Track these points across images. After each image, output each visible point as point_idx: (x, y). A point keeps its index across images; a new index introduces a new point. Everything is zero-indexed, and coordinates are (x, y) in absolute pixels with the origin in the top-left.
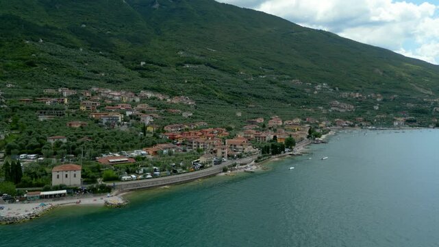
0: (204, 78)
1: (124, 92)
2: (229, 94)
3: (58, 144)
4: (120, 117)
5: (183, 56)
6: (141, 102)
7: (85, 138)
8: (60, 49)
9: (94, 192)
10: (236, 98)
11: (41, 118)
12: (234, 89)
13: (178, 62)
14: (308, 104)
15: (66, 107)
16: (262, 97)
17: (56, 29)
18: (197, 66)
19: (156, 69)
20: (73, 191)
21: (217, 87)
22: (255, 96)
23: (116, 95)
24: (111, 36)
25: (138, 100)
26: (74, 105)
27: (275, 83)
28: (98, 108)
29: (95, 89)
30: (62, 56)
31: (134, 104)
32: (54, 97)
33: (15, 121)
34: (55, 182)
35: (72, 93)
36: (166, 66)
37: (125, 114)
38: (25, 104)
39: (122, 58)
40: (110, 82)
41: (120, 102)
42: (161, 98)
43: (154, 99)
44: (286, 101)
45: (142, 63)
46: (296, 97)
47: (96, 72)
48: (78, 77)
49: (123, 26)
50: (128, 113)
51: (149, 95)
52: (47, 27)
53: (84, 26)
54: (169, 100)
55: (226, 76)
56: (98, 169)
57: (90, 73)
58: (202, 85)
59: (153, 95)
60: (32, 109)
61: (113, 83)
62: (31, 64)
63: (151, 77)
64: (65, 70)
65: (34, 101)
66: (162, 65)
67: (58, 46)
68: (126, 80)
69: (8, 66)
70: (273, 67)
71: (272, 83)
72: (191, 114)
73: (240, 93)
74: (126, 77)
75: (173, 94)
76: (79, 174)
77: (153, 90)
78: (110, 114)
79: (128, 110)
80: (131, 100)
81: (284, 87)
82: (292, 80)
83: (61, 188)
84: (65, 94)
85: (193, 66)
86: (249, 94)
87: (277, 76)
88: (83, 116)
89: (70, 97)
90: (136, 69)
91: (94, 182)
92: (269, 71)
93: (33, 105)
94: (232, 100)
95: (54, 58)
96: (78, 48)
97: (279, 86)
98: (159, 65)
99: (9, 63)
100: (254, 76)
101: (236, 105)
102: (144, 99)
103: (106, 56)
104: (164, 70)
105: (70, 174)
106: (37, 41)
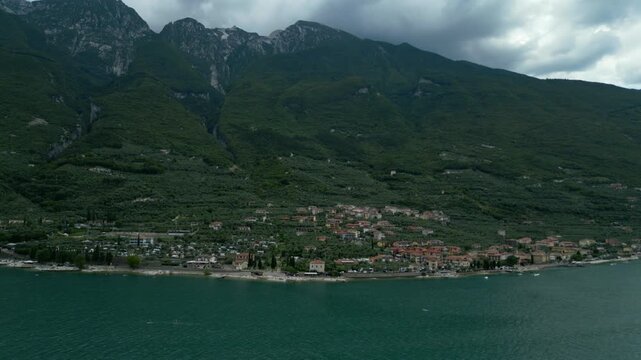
0: (468, 186)
1: (367, 208)
2: (498, 207)
3: (311, 251)
4: (357, 234)
5: (446, 158)
6: (383, 219)
7: (328, 248)
8: (309, 163)
9: (330, 275)
10: (508, 212)
11: (298, 234)
12: (506, 201)
13: (437, 168)
14: (626, 219)
15: (315, 224)
16: (548, 210)
17: (305, 139)
18: (461, 172)
19: (408, 179)
20: (320, 274)
21: (483, 198)
22: (537, 208)
23: (359, 212)
24: (361, 139)
25: (380, 216)
26: (321, 223)
27: (578, 189)
28: (340, 225)
29: (340, 206)
30: (310, 170)
31: (375, 220)
32: (305, 215)
33: (282, 236)
34: (311, 268)
35: (320, 211)
36: (420, 174)
37: (362, 231)
38: (286, 223)
39: (371, 167)
40: (356, 196)
41: (362, 219)
42: (408, 214)
43: (398, 214)
44: (587, 215)
45: (393, 173)
46: (607, 209)
47: (342, 187)
48: (325, 193)
49: (376, 125)
50: (365, 230)
51: (394, 210)
52: (297, 138)
53: (333, 130)
54: (417, 216)
55: (499, 183)
56: (335, 265)
57: (337, 188)
58: (463, 196)
59: (399, 211)
60: (291, 226)
61: (359, 198)
62: (285, 183)
63: (401, 189)
64: (313, 186)
65: (291, 219)
66: (416, 174)
67: (307, 159)
68: (373, 193)
69: (266, 185)
70: (581, 166)
71: (572, 190)
72: (432, 232)
73: (515, 206)
74: (374, 190)
75: (423, 208)
76: (323, 266)
77: (401, 204)
78: (349, 231)
79: (366, 227)
80: (373, 216)
81: (590, 195)
82: (611, 183)
83: (314, 271)
84: (314, 212)
85: (456, 172)
86: (529, 207)
87: (586, 178)
88: (328, 232)
89: (319, 215)
90: (385, 180)
91: (331, 271)
92: (574, 171)
93: (291, 223)
94: (500, 215)
95: (304, 173)
96: (326, 159)
97: (582, 194)
98: (412, 173)
99: (267, 182)
100: (544, 180)
101: (505, 221)
102: (387, 216)
103: (353, 166)
104: (417, 179)
105: (319, 265)
106: (289, 156)
